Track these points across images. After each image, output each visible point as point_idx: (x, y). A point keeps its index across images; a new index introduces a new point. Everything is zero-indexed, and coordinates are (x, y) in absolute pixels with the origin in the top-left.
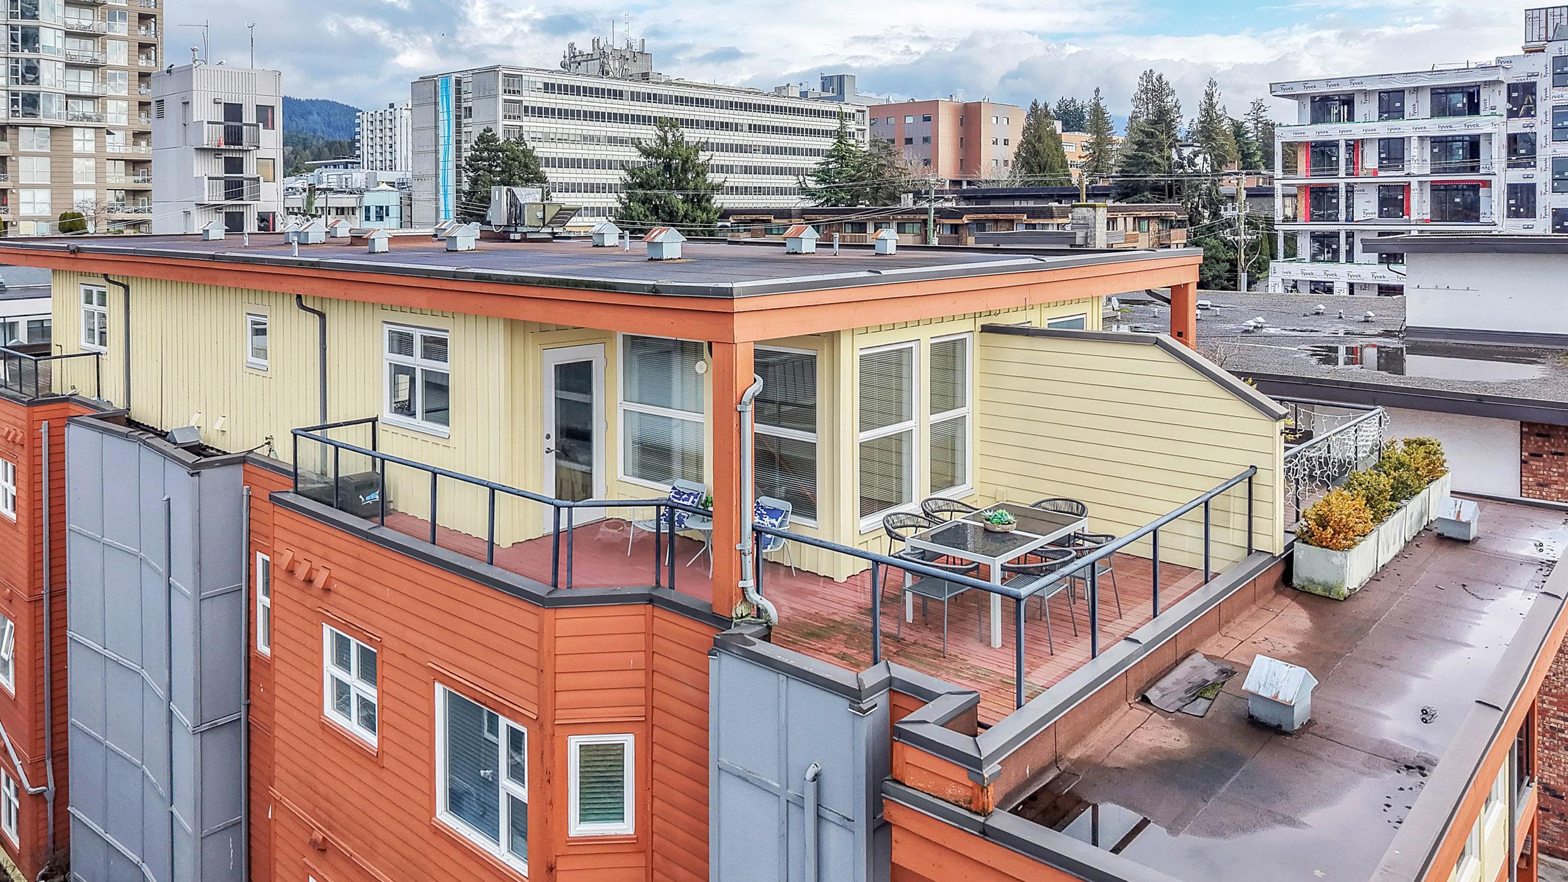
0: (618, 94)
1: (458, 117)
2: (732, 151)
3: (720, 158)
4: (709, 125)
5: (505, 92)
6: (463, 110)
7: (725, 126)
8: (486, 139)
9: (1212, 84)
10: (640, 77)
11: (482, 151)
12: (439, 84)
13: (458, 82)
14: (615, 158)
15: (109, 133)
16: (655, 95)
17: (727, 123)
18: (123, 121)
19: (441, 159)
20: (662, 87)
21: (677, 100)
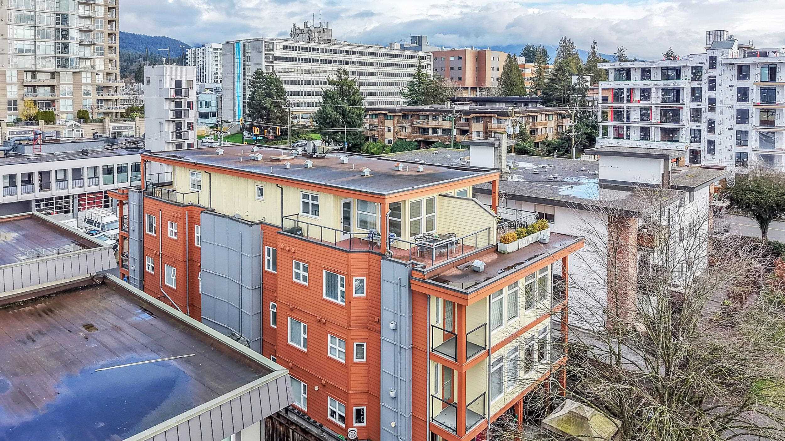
0: (317, 50)
1: (244, 61)
2: (369, 75)
3: (363, 79)
4: (358, 63)
5: (266, 50)
6: (246, 58)
7: (366, 64)
8: (258, 73)
9: (595, 43)
10: (327, 41)
11: (257, 79)
12: (235, 45)
13: (244, 45)
14: (315, 80)
15: (97, 74)
16: (334, 50)
17: (367, 62)
18: (102, 68)
19: (236, 80)
20: (337, 46)
21: (343, 52)
